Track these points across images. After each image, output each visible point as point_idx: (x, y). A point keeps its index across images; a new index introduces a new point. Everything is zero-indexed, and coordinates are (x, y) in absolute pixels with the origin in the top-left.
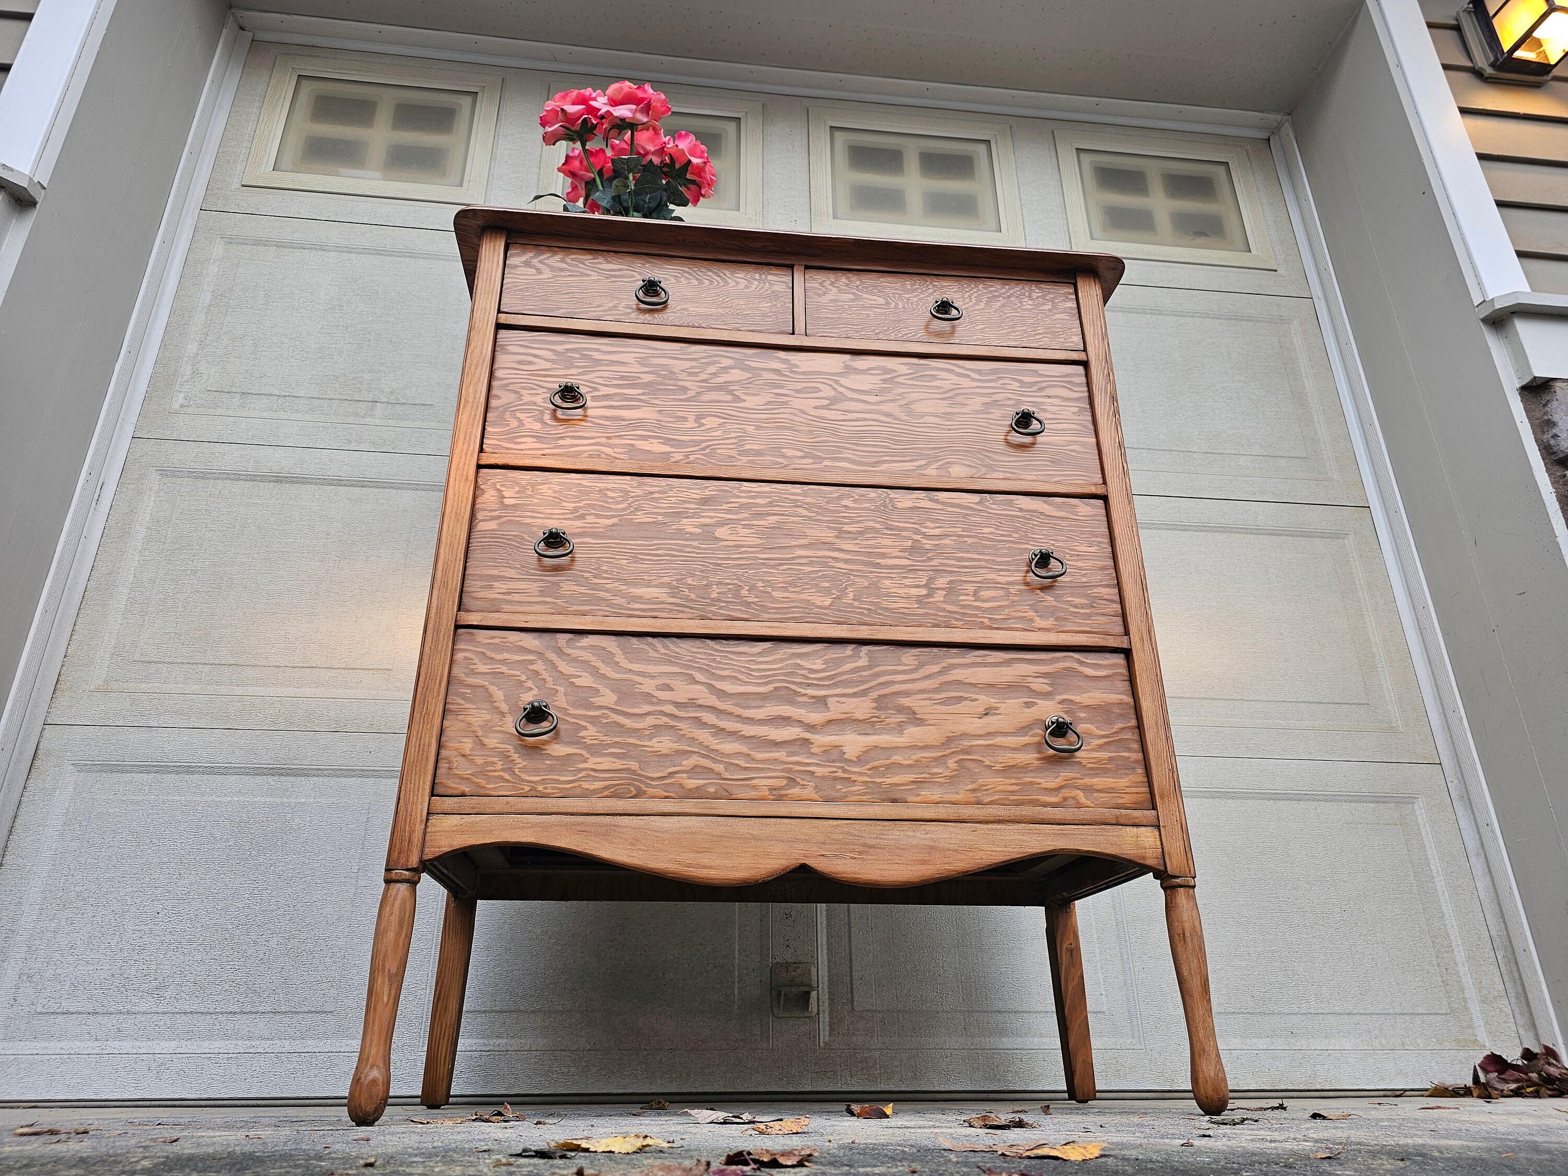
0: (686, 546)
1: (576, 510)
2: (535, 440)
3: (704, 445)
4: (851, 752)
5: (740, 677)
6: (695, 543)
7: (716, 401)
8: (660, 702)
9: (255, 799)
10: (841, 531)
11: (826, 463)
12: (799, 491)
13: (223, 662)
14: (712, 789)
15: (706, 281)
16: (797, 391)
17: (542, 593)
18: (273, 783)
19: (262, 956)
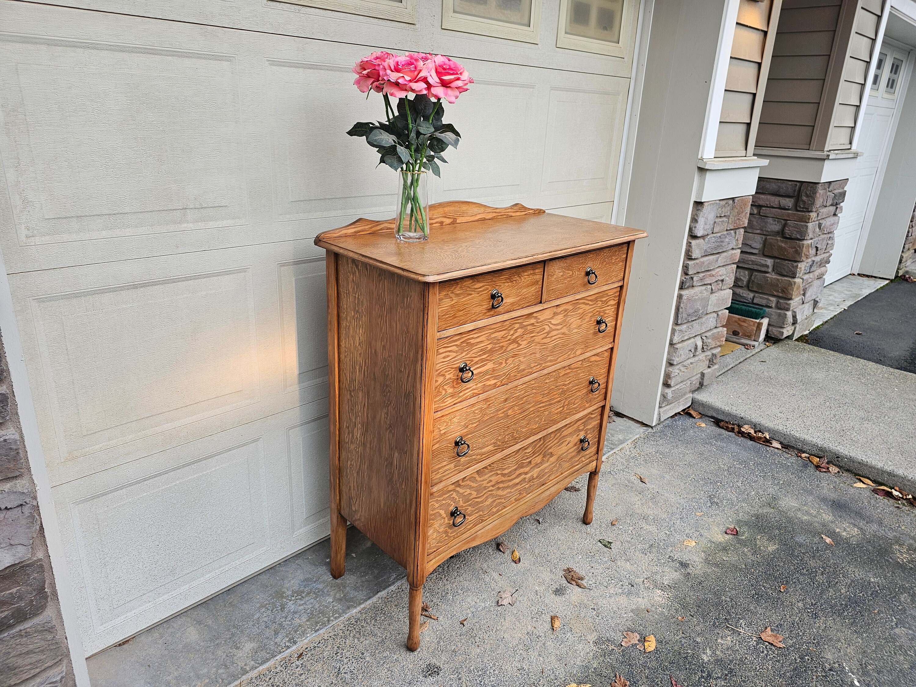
0: (499, 424)
1: (465, 424)
2: (451, 398)
3: (507, 374)
4: (535, 476)
5: (510, 465)
6: (502, 421)
7: (512, 349)
8: (489, 487)
10: (543, 394)
11: (543, 365)
12: (534, 382)
14: (500, 509)
15: (514, 282)
16: (538, 333)
17: (455, 467)
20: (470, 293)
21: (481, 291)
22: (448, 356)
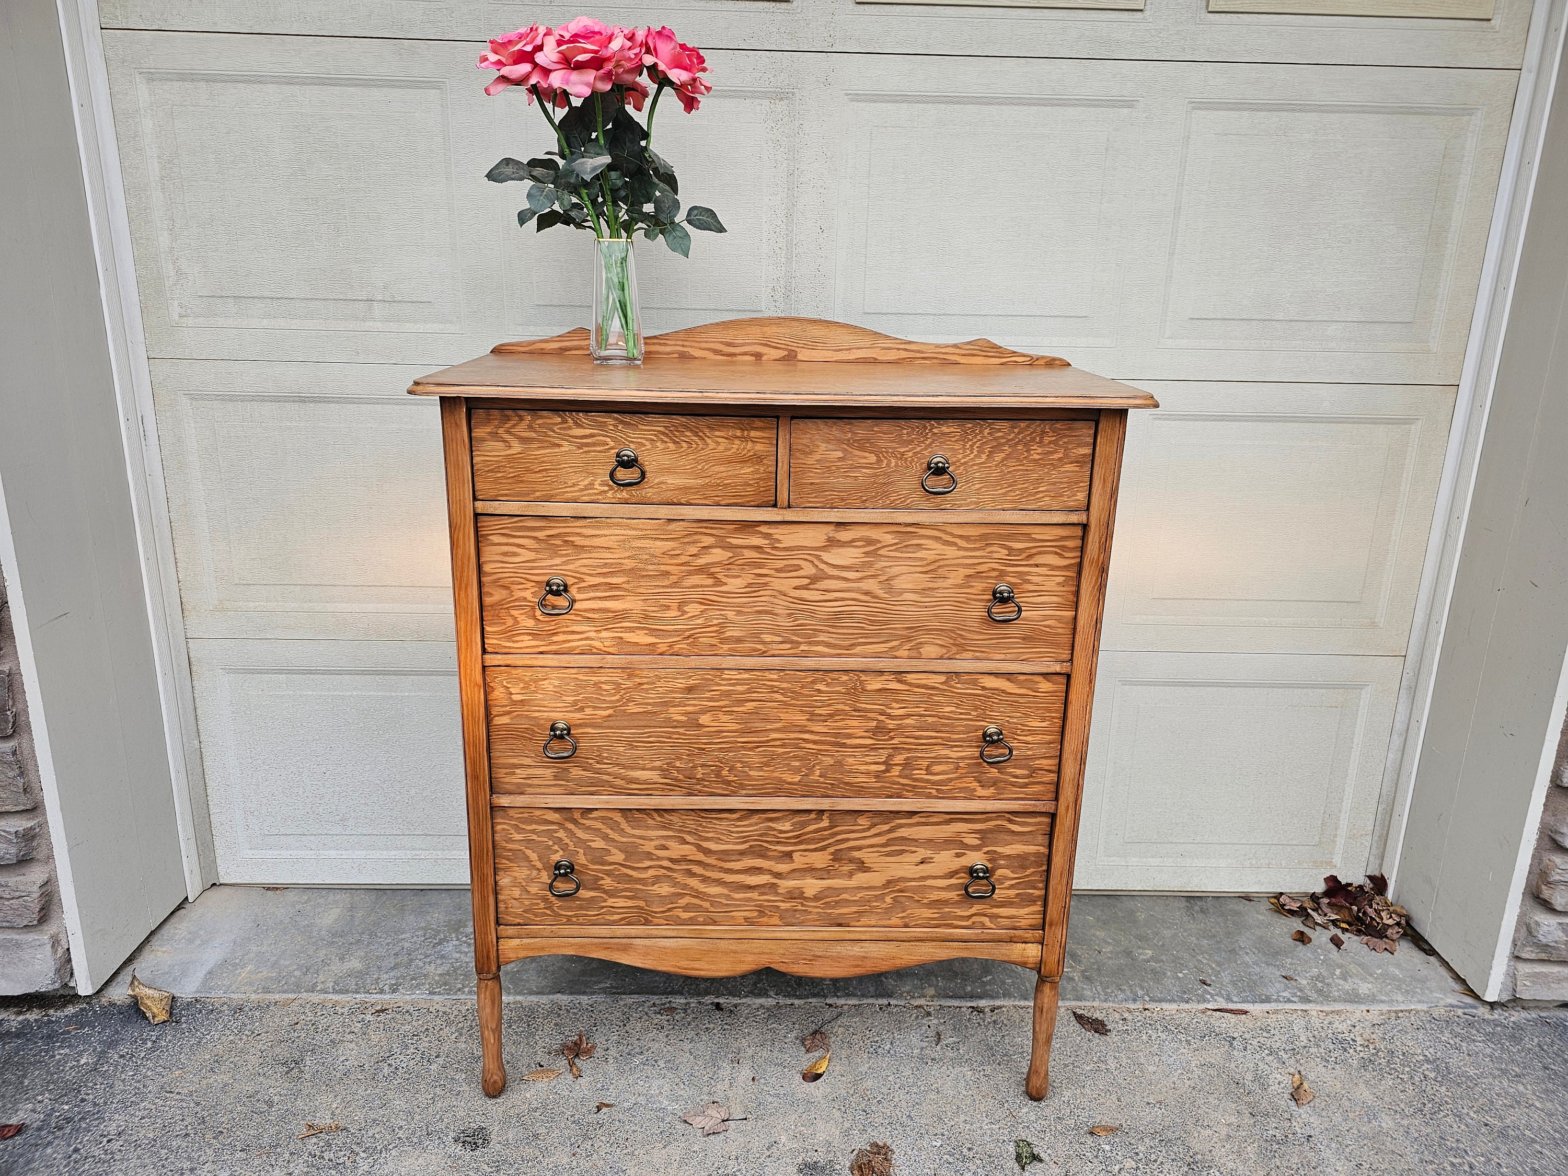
0: (673, 733)
1: (575, 703)
2: (530, 638)
3: (687, 633)
4: (809, 893)
5: (722, 837)
6: (681, 730)
7: (697, 586)
8: (659, 859)
9: (370, 694)
10: (812, 714)
11: (802, 647)
12: (775, 677)
13: (309, 583)
14: (701, 919)
15: (684, 445)
16: (777, 570)
17: (556, 777)
18: (380, 681)
19: (407, 801)
20: (557, 441)
21: (587, 445)
22: (515, 554)
